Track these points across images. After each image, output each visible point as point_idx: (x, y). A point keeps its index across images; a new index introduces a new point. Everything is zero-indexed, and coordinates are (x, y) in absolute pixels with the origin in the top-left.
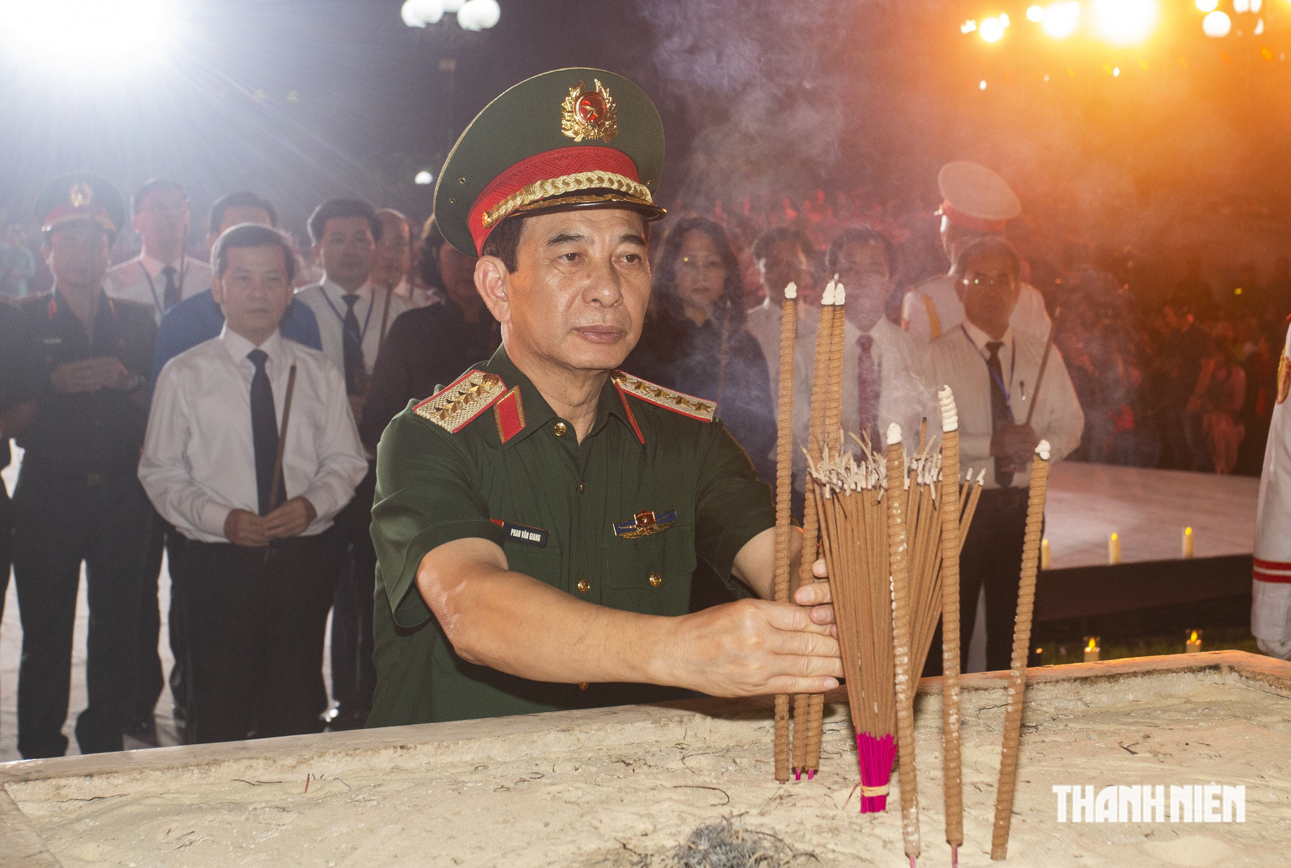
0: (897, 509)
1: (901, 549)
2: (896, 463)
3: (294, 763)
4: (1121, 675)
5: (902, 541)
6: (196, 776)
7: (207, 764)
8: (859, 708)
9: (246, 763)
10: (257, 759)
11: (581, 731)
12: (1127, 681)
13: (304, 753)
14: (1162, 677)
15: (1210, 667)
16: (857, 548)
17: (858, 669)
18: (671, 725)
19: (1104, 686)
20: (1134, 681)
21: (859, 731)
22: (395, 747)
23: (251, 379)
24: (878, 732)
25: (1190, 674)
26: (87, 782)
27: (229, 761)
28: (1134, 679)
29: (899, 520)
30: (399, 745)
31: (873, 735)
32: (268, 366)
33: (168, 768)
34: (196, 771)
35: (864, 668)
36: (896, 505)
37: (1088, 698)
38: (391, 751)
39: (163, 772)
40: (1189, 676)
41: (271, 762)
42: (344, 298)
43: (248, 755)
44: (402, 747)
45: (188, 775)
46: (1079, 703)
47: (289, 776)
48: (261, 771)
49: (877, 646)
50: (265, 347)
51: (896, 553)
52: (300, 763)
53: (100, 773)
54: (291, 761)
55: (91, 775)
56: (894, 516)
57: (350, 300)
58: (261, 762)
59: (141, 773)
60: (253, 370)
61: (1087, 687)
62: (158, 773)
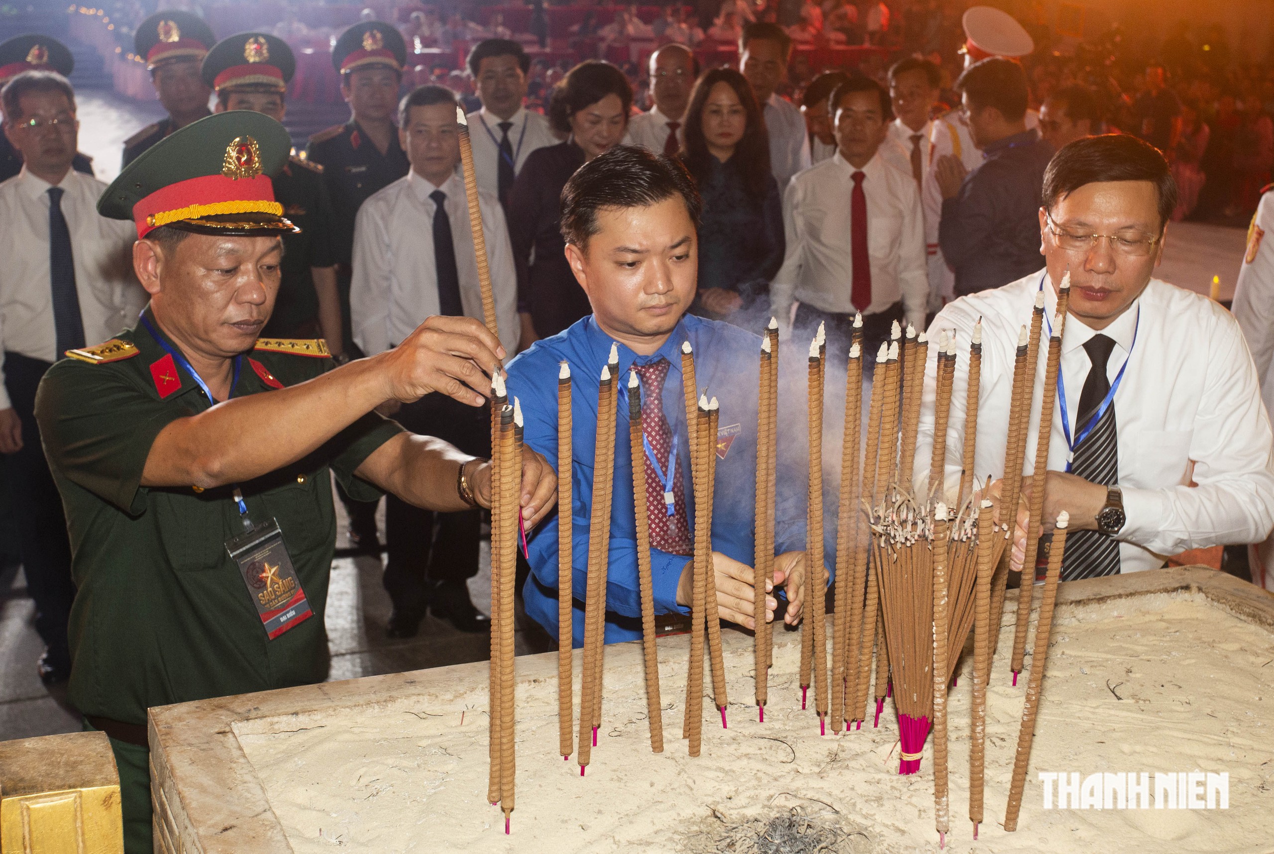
0: (940, 571)
1: (943, 602)
2: (942, 535)
3: (452, 698)
4: (1109, 597)
5: (944, 596)
6: (376, 710)
7: (385, 701)
8: (902, 697)
9: (414, 698)
10: (423, 695)
11: (674, 663)
12: (1113, 602)
13: (459, 688)
14: (1143, 597)
15: (1182, 588)
16: (904, 581)
17: (901, 669)
18: (746, 654)
19: (1094, 606)
20: (1118, 602)
21: (901, 712)
22: (530, 681)
23: (432, 214)
24: (915, 714)
25: (1165, 594)
26: (293, 719)
27: (401, 698)
28: (1119, 600)
29: (942, 580)
30: (532, 678)
31: (912, 717)
32: (446, 203)
33: (355, 706)
34: (376, 707)
35: (906, 668)
36: (940, 568)
37: (1080, 616)
38: (526, 684)
39: (351, 709)
40: (1164, 596)
41: (434, 697)
42: (501, 125)
43: (416, 691)
44: (535, 681)
45: (370, 710)
46: (1073, 619)
47: (449, 708)
48: (426, 704)
49: (918, 653)
50: (444, 188)
51: (939, 605)
52: (456, 697)
53: (304, 712)
54: (449, 696)
55: (296, 713)
56: (938, 576)
57: (505, 127)
58: (426, 698)
59: (335, 710)
60: (434, 207)
61: (1080, 608)
62: (348, 710)
